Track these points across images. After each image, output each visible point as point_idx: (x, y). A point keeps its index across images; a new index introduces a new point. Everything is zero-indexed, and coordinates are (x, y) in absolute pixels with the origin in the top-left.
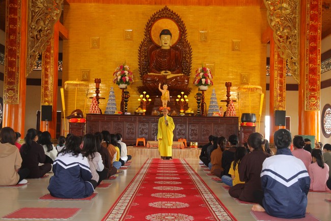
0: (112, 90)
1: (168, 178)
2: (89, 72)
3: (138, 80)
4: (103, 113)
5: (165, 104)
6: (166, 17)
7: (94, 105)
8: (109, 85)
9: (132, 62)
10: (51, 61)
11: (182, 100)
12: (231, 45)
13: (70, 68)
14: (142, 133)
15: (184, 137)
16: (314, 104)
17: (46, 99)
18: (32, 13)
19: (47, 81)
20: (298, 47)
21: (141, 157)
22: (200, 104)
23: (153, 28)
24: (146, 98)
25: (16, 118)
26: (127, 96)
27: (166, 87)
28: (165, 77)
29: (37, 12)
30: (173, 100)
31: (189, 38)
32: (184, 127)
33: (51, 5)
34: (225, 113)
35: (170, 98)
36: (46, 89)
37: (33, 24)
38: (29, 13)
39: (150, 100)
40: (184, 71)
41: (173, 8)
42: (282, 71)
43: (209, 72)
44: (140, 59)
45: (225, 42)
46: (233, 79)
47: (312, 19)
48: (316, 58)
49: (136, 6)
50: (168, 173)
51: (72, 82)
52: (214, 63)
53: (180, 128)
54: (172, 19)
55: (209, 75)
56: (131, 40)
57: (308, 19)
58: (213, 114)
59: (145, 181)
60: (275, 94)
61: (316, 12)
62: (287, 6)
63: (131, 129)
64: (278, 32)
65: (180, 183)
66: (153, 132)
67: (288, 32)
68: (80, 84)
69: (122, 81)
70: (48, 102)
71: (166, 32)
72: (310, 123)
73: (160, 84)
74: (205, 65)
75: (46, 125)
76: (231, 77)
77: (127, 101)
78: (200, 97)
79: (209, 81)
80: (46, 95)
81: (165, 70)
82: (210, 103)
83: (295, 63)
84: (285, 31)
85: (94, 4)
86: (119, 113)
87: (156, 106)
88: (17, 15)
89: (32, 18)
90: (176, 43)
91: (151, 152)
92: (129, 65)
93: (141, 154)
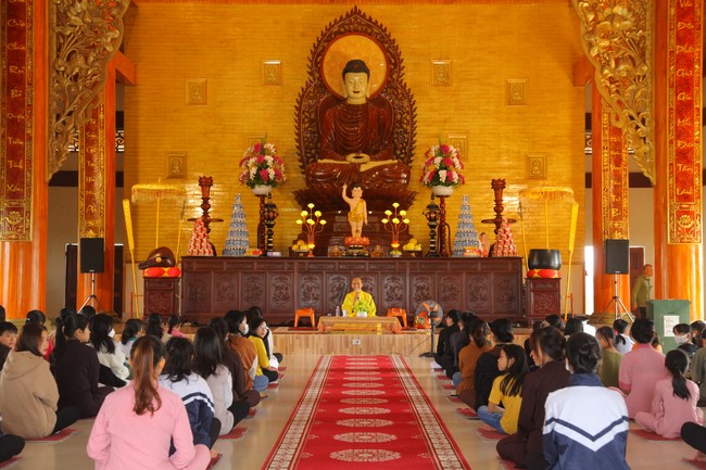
0: (239, 201)
1: (365, 411)
2: (184, 158)
3: (295, 175)
4: (219, 254)
5: (357, 231)
6: (356, 32)
7: (198, 236)
8: (231, 188)
9: (282, 135)
10: (100, 138)
11: (396, 221)
12: (503, 92)
13: (141, 150)
14: (306, 298)
15: (400, 304)
16: (688, 230)
17: (91, 224)
18: (58, 38)
19: (92, 183)
20: (651, 102)
21: (306, 353)
22: (436, 230)
23: (328, 57)
24: (314, 218)
25: (28, 272)
26: (271, 214)
27: (357, 192)
28: (355, 167)
29: (69, 36)
30: (375, 219)
31: (409, 78)
32: (401, 282)
33: (99, 20)
34: (492, 248)
35: (368, 215)
36: (90, 200)
37: (60, 62)
38: (50, 38)
39: (323, 222)
40: (398, 152)
41: (372, 10)
42: (620, 151)
43: (455, 155)
44: (298, 128)
45: (490, 85)
46: (510, 168)
47: (680, 40)
48: (692, 127)
49: (287, 6)
50: (365, 397)
51: (148, 187)
52: (467, 132)
53: (392, 284)
54: (369, 35)
55: (456, 161)
56: (277, 84)
57: (672, 41)
58: (464, 250)
59: (316, 419)
60: (605, 202)
61: (690, 26)
62: (625, 12)
63: (282, 288)
64: (606, 71)
65: (390, 423)
66: (331, 295)
67: (627, 71)
68: (166, 191)
69: (261, 178)
70: (95, 229)
71: (357, 66)
72: (679, 271)
73: (345, 187)
74: (447, 137)
75: (91, 281)
76: (506, 163)
77: (272, 226)
78: (436, 214)
79: (455, 177)
80: (90, 215)
81: (356, 151)
82: (459, 227)
83: (644, 138)
84: (622, 67)
85: (192, 5)
86: (255, 252)
87: (337, 234)
88: (24, 44)
89: (59, 50)
90: (381, 90)
91: (329, 342)
92: (275, 141)
93: (307, 346)
